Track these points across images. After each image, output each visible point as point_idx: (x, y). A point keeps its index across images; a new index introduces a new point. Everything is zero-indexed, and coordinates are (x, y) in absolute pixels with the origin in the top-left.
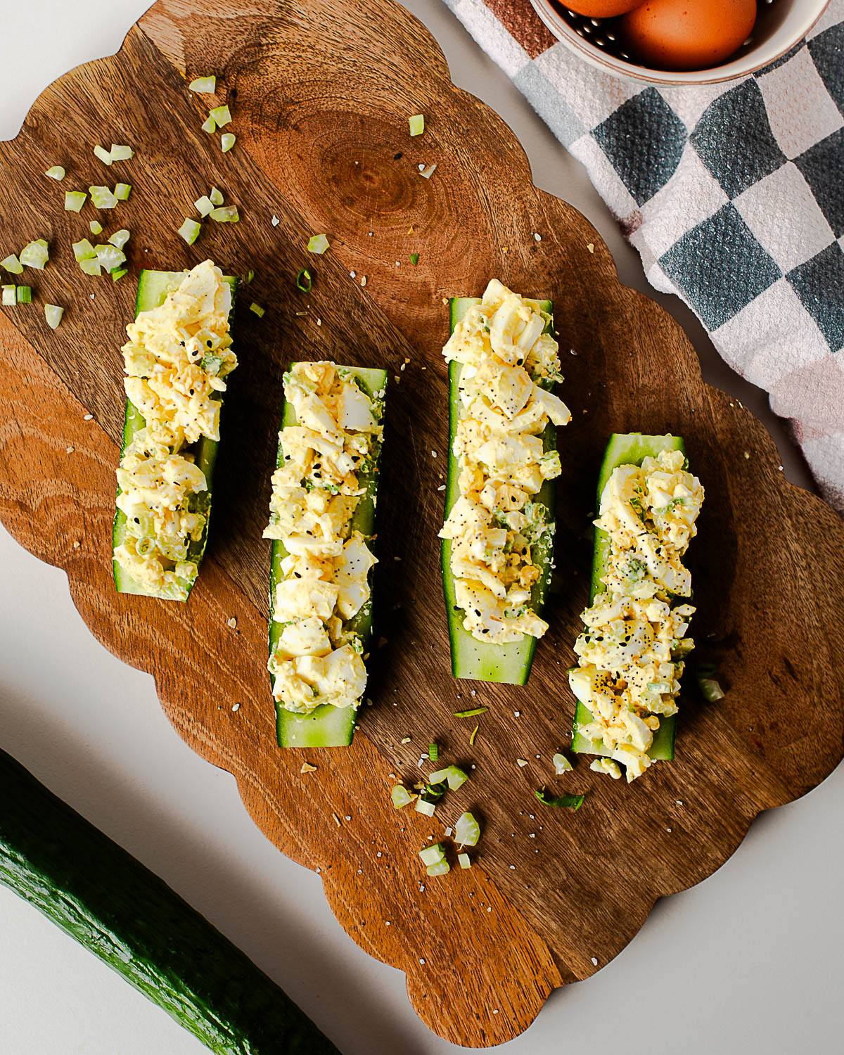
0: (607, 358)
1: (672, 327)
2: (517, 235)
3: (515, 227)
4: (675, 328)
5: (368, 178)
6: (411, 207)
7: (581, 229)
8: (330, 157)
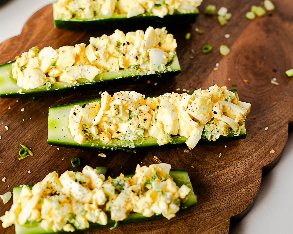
0: (223, 170)
1: (251, 196)
2: (264, 121)
3: (267, 119)
4: (251, 198)
5: (260, 63)
6: (256, 80)
7: (279, 145)
8: (262, 48)
